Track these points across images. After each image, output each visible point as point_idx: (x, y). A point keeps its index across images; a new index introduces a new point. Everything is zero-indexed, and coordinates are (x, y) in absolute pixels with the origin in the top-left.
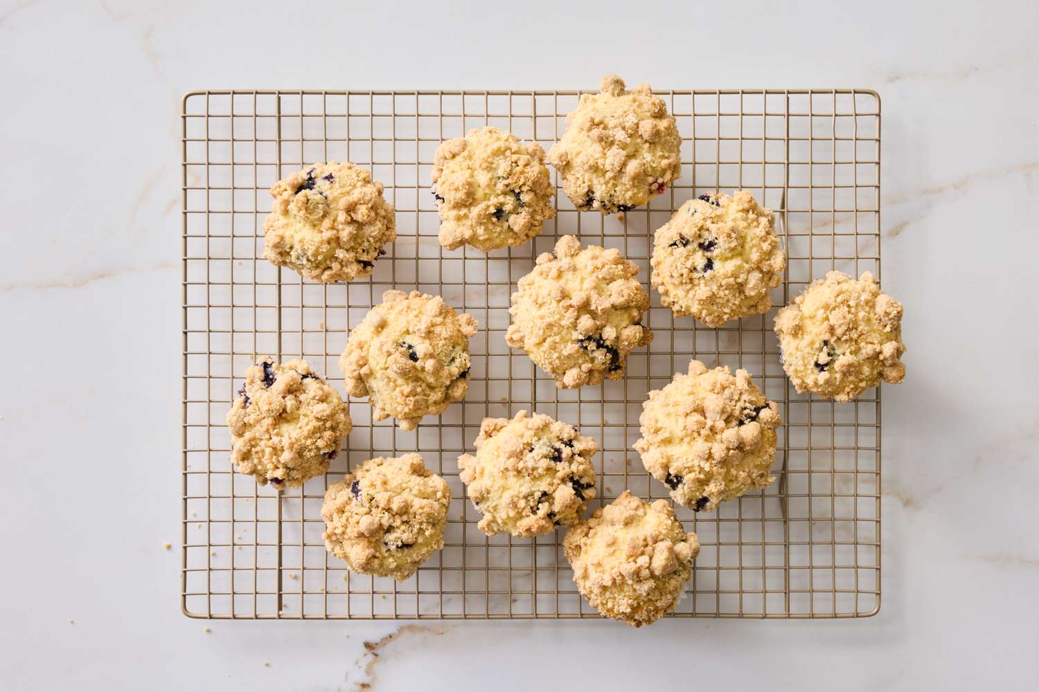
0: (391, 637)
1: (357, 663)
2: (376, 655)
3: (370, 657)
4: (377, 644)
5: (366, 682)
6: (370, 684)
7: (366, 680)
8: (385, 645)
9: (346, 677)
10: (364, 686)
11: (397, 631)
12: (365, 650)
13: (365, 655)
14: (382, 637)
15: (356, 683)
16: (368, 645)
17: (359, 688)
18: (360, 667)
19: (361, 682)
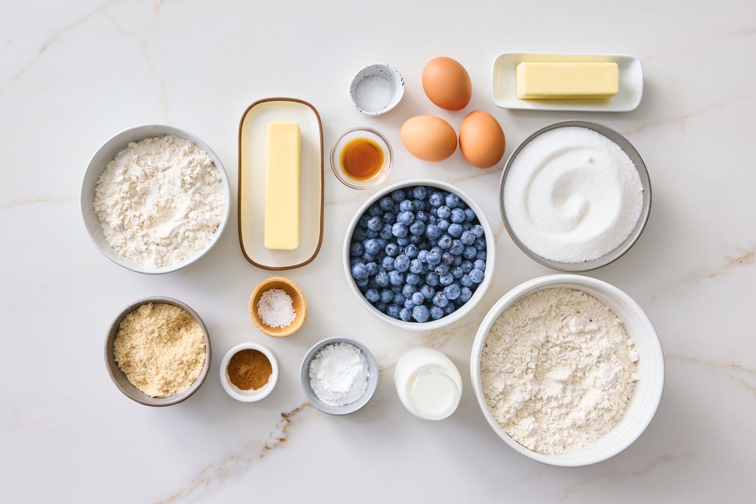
0: (297, 410)
1: (277, 426)
2: (289, 421)
3: (285, 422)
4: (289, 414)
5: (283, 438)
6: (285, 438)
7: (283, 436)
8: (294, 414)
9: (271, 435)
10: (282, 440)
11: (301, 406)
12: (281, 418)
13: (282, 421)
14: (292, 410)
15: (277, 439)
16: (284, 415)
17: (279, 441)
18: (279, 429)
19: (280, 438)
